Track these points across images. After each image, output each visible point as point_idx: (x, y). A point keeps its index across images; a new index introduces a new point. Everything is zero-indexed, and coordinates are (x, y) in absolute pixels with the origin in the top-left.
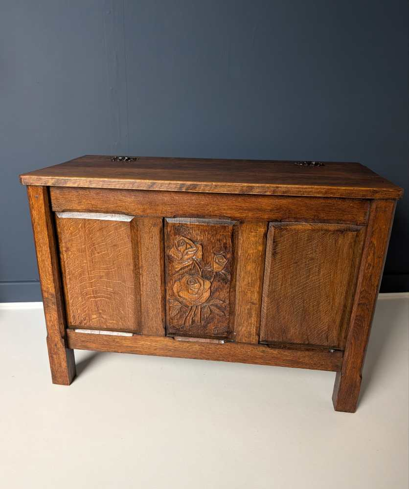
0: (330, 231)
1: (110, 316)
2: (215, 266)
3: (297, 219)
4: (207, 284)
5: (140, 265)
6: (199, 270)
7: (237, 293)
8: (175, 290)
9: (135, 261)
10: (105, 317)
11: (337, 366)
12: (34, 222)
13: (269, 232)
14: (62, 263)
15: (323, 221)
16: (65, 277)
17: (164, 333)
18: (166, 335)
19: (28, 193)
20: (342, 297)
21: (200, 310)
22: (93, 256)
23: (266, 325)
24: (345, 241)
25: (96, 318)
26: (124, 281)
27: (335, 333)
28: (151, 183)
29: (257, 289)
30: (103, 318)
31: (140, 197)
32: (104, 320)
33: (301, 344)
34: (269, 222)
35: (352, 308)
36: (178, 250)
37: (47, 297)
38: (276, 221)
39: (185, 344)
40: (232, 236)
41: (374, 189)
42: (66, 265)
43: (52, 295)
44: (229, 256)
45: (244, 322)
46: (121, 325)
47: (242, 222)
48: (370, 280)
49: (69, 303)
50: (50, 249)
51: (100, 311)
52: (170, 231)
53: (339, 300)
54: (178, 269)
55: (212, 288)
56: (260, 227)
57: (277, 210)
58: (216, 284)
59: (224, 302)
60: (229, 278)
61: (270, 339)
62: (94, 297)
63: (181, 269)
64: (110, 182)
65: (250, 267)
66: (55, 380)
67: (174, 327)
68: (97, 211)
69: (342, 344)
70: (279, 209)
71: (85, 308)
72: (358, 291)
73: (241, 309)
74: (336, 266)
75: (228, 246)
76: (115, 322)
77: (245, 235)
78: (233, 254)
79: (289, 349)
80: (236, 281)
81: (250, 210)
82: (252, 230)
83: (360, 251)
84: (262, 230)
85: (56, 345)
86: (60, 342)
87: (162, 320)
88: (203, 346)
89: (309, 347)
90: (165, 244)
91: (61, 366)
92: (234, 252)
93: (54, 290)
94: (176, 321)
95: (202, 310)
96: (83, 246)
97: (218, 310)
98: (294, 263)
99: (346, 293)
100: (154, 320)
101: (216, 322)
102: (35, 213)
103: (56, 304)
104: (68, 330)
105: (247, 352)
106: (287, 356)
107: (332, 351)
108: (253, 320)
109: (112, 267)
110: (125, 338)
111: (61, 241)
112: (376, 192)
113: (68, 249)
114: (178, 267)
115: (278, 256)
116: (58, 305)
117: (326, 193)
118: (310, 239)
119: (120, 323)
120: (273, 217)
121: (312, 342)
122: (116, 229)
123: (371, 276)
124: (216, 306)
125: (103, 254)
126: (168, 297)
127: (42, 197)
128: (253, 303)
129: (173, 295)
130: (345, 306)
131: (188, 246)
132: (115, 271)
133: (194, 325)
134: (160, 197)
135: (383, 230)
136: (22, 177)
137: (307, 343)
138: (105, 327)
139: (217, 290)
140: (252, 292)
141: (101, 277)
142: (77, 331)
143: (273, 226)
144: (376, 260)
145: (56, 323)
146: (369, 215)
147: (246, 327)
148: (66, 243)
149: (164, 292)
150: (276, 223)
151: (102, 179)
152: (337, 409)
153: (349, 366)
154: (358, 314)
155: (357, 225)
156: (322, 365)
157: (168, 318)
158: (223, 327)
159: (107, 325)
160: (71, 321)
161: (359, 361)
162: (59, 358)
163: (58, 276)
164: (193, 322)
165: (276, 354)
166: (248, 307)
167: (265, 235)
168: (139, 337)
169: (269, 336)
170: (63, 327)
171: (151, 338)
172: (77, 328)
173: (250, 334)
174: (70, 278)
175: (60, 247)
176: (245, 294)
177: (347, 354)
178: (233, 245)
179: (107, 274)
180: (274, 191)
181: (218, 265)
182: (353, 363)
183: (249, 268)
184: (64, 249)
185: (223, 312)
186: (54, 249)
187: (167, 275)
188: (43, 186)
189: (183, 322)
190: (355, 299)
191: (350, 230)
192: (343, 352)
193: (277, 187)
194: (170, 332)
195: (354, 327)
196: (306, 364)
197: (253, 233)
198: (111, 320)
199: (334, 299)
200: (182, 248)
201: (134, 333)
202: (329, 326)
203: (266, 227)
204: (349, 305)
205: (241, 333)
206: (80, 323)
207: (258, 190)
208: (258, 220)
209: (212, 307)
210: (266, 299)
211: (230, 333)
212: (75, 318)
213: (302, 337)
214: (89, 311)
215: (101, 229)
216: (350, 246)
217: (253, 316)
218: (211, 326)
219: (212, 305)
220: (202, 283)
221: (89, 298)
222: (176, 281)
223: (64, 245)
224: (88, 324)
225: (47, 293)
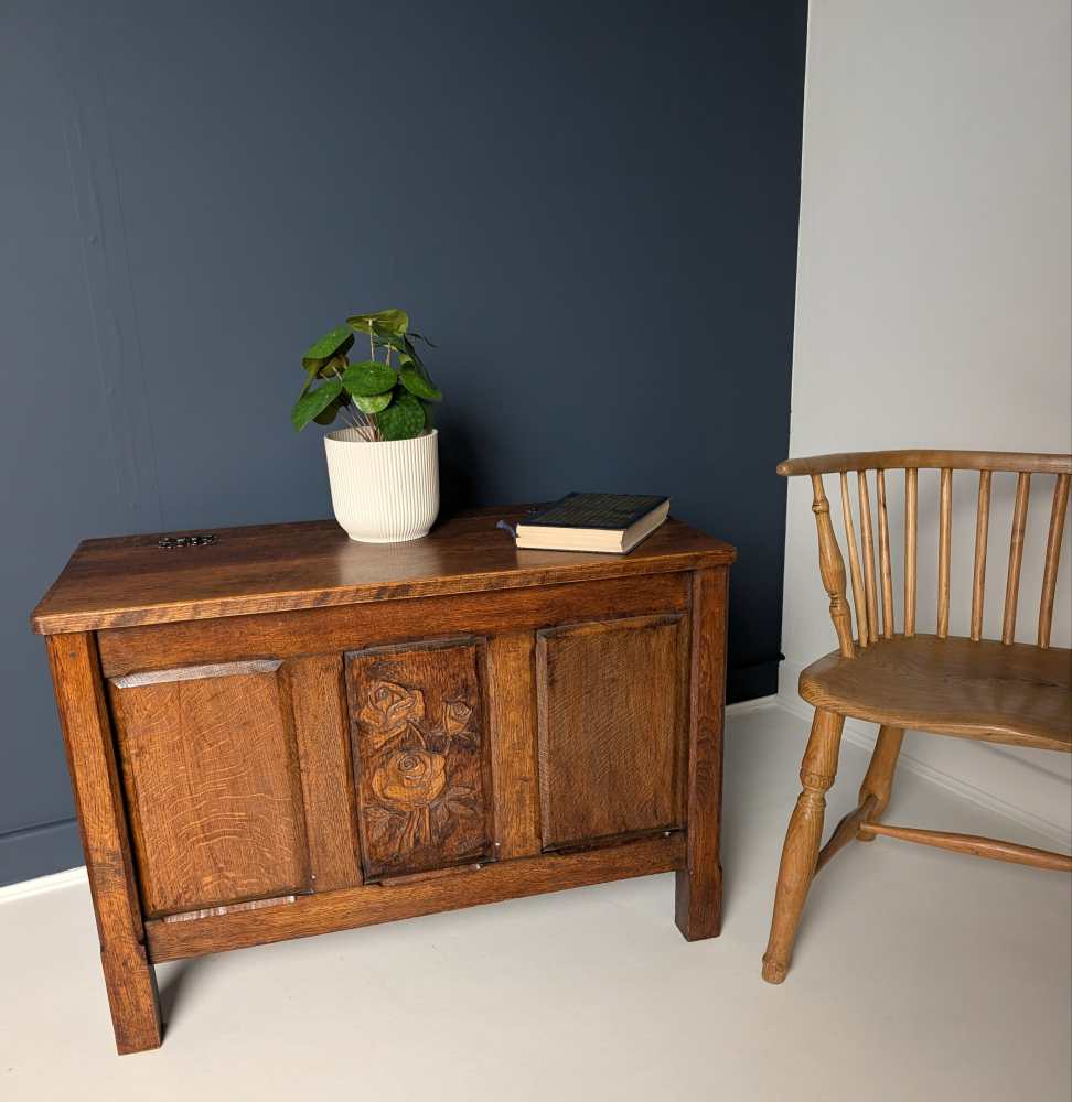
0: (635, 629)
1: (244, 871)
2: (451, 724)
3: (581, 619)
4: (439, 762)
5: (301, 752)
6: (422, 739)
7: (495, 767)
8: (376, 787)
9: (289, 748)
10: (231, 875)
11: (678, 860)
12: (68, 708)
13: (537, 648)
14: (129, 782)
15: (623, 615)
16: (138, 811)
17: (360, 878)
18: (364, 882)
19: (52, 649)
20: (669, 736)
21: (427, 814)
22: (200, 755)
23: (551, 813)
24: (661, 642)
25: (211, 883)
26: (270, 792)
27: (667, 802)
28: (322, 594)
29: (528, 751)
30: (227, 878)
31: (295, 623)
32: (229, 883)
33: (613, 835)
34: (536, 630)
35: (687, 752)
36: (376, 708)
37: (99, 861)
38: (548, 626)
39: (405, 890)
40: (477, 663)
41: (695, 554)
42: (139, 784)
43: (113, 854)
44: (473, 701)
45: (512, 819)
46: (268, 885)
47: (491, 637)
48: (710, 697)
49: (147, 865)
50: (106, 756)
51: (221, 865)
52: (359, 675)
53: (665, 742)
54: (379, 745)
55: (448, 768)
56: (523, 642)
57: (547, 607)
58: (454, 759)
59: (472, 789)
60: (474, 746)
61: (561, 840)
62: (206, 838)
63: (385, 744)
64: (238, 603)
65: (513, 714)
66: (123, 1047)
67: (379, 861)
69: (679, 817)
70: (550, 606)
71: (186, 865)
72: (694, 720)
73: (504, 794)
74: (653, 685)
75: (470, 683)
76: (253, 881)
77: (499, 659)
78: (480, 695)
79: (595, 849)
80: (490, 745)
81: (501, 615)
82: (510, 649)
83: (685, 654)
84: (527, 646)
85: (125, 964)
86: (134, 954)
87: (355, 852)
88: (441, 885)
89: (629, 838)
90: (350, 701)
91: (138, 1009)
92: (482, 693)
93: (117, 843)
94: (382, 848)
95: (433, 814)
96: (177, 738)
97: (462, 808)
98: (587, 693)
99: (675, 728)
100: (339, 858)
101: (461, 832)
102: (69, 689)
103: (123, 873)
104: (149, 925)
105: (523, 874)
106: (593, 862)
107: (667, 834)
108: (529, 812)
109: (242, 769)
110: (279, 909)
111: (126, 735)
112: (697, 558)
113: (141, 750)
114: (378, 740)
115: (559, 686)
116: (127, 872)
117: (625, 570)
118: (606, 649)
119: (268, 881)
120: (542, 619)
121: (632, 827)
122: (247, 690)
123: (710, 691)
124: (459, 800)
125: (223, 745)
126: (362, 805)
127: (85, 654)
128: (525, 780)
129: (373, 797)
130: (676, 751)
131: (396, 697)
132: (248, 775)
133: (418, 848)
134: (335, 616)
135: (716, 616)
136: (39, 619)
137: (623, 830)
138: (233, 896)
139: (456, 769)
140: (522, 760)
141: (219, 793)
142: (174, 919)
143: (545, 637)
144: (713, 664)
145: (123, 913)
146: (692, 595)
147: (516, 829)
148: (137, 738)
149: (352, 796)
150: (548, 630)
151: (219, 601)
152: (690, 937)
153: (700, 853)
154: (700, 759)
155: (675, 613)
156: (654, 864)
157: (365, 846)
158: (473, 840)
159: (236, 892)
160: (155, 900)
161: (714, 840)
162: (133, 991)
164: (417, 841)
165: (575, 864)
166: (518, 788)
167: (533, 653)
168: (308, 900)
169: (558, 833)
170: (138, 918)
171: (335, 895)
172: (171, 915)
173: (524, 838)
174: (148, 811)
175: (123, 749)
176: (510, 765)
177: (692, 833)
178: (479, 685)
179: (233, 785)
180: (543, 579)
181: (454, 721)
182: (705, 845)
183: (512, 716)
184: (133, 751)
185: (471, 808)
186: (112, 756)
187: (357, 761)
188: (88, 632)
189: (397, 847)
190: (691, 735)
191: (665, 622)
192: (685, 831)
193: (547, 572)
194: (376, 871)
195: (697, 783)
196: (628, 870)
197: (512, 654)
198: (245, 878)
199: (657, 742)
200: (383, 705)
201: (297, 895)
202: (655, 791)
203: (533, 639)
204: (682, 747)
205: (508, 842)
206: (176, 902)
207: (516, 581)
208: (518, 630)
209: (451, 805)
210: (545, 767)
211: (488, 845)
212: (162, 893)
213: (615, 822)
214: (195, 870)
215: (215, 696)
216: (670, 650)
217: (528, 802)
218: (452, 842)
219: (451, 800)
220: (428, 761)
221: (193, 843)
222: (375, 769)
223: (132, 742)
224: (193, 900)
225: (102, 852)
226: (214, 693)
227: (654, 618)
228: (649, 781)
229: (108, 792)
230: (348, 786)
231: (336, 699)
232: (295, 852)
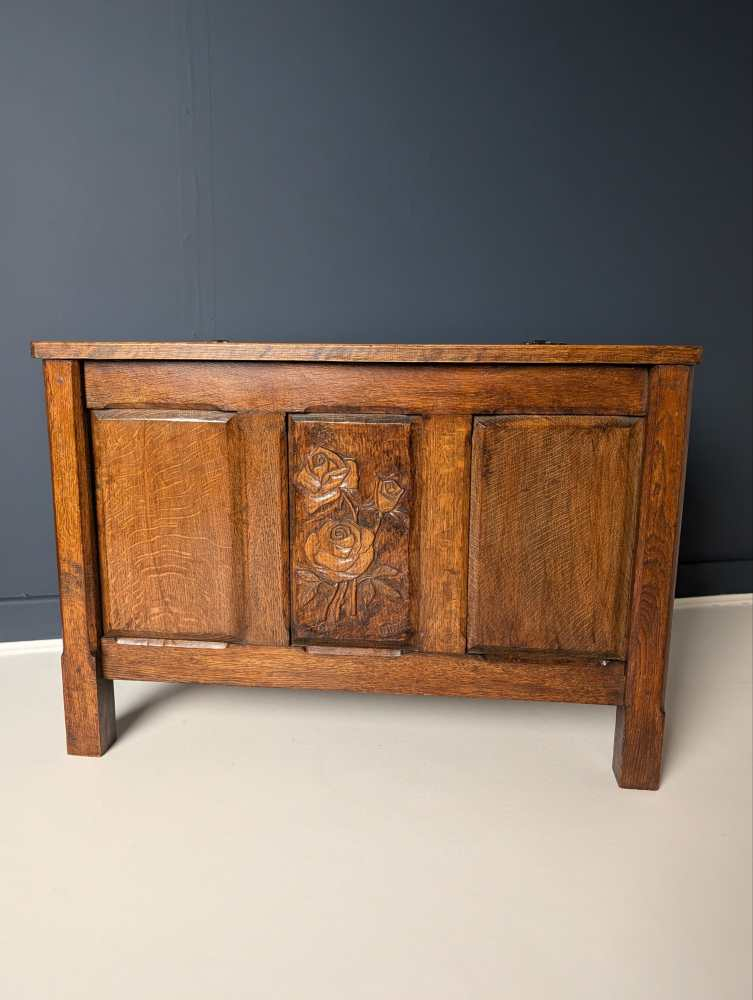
0: (582, 429)
1: (186, 609)
2: (382, 500)
3: (523, 410)
4: (368, 537)
5: (244, 505)
6: (352, 511)
7: (423, 554)
8: (308, 551)
9: (234, 498)
10: (175, 611)
11: (616, 693)
12: (53, 427)
13: (474, 435)
14: (100, 507)
15: (569, 411)
16: (104, 534)
17: (287, 638)
18: (290, 644)
19: (44, 373)
20: (615, 552)
21: (354, 589)
22: (157, 490)
23: (479, 613)
24: (610, 447)
25: (158, 614)
26: (214, 537)
27: (606, 627)
28: (263, 348)
29: (458, 542)
30: (172, 613)
31: (246, 377)
32: (173, 618)
33: (544, 652)
34: (474, 416)
35: (633, 575)
36: (312, 471)
37: (67, 571)
38: (486, 413)
39: (327, 660)
40: (411, 442)
41: (653, 347)
42: (106, 511)
43: (77, 566)
44: (405, 481)
45: (437, 610)
46: (205, 628)
47: (426, 417)
48: (662, 514)
50: (78, 476)
51: (167, 599)
52: (299, 439)
53: (609, 559)
54: (314, 510)
55: (377, 545)
56: (460, 426)
57: (487, 392)
58: (383, 537)
59: (399, 571)
60: (404, 527)
61: (487, 643)
62: (158, 571)
63: (318, 510)
64: (192, 348)
65: (444, 500)
66: (73, 748)
67: (306, 626)
68: (167, 406)
69: (621, 648)
70: (490, 391)
71: (138, 593)
72: (642, 538)
73: (431, 584)
74: (598, 493)
75: (403, 463)
76: (193, 620)
77: (433, 441)
78: (413, 477)
79: (524, 661)
80: (419, 530)
81: (438, 394)
82: (445, 431)
83: (638, 465)
84: (462, 430)
85: (79, 670)
86: (86, 664)
87: (284, 612)
88: (362, 663)
89: (560, 656)
90: (290, 463)
91: (86, 715)
92: (414, 474)
93: (81, 556)
94: (310, 614)
95: (359, 590)
96: (140, 472)
97: (388, 588)
98: (523, 490)
99: (621, 545)
100: (269, 616)
101: (386, 613)
102: (54, 410)
103: (83, 586)
104: (104, 641)
105: (444, 672)
106: (520, 676)
107: (605, 663)
108: (454, 605)
109: (191, 511)
110: (213, 653)
111: (100, 463)
112: (654, 352)
113: (111, 480)
114: (313, 505)
115: (493, 479)
116: (87, 586)
117: (569, 356)
118: (548, 444)
119: (206, 623)
120: (482, 406)
121: (567, 646)
122: (201, 437)
123: (662, 506)
124: (385, 580)
125: (176, 485)
126: (295, 566)
127: (69, 381)
128: (452, 572)
129: (305, 561)
130: (621, 572)
131: (332, 465)
132: (196, 518)
133: (343, 620)
134: (280, 376)
135: (675, 421)
136: (35, 344)
137: (556, 648)
138: (175, 632)
139: (385, 548)
140: (450, 550)
141: (170, 531)
142: (120, 642)
143: (482, 423)
144: (668, 476)
145: (81, 623)
146: (649, 397)
147: (441, 622)
148: (108, 467)
149: (286, 556)
150: (488, 418)
151: (177, 344)
152: (623, 785)
153: (639, 690)
154: (646, 582)
155: (629, 416)
156: (588, 692)
157: (295, 607)
158: (398, 621)
159: (178, 628)
160: (112, 621)
161: (657, 679)
162: (84, 697)
163: (91, 529)
164: (342, 614)
165: (501, 674)
166: (444, 579)
167: (469, 439)
168: (239, 649)
169: (485, 637)
170: (94, 632)
171: (263, 650)
172: (121, 636)
173: (449, 633)
174: (112, 535)
175: (98, 476)
176: (437, 553)
177: (632, 665)
178: (412, 461)
179: (183, 524)
180: (479, 357)
181: (386, 500)
182: (646, 682)
183: (442, 502)
184: (105, 479)
185: (398, 591)
186: (85, 478)
187: (292, 521)
188: (73, 360)
189: (324, 615)
190: (638, 554)
191: (617, 425)
192: (625, 663)
193: (485, 349)
194: (299, 636)
195: (642, 609)
196: (559, 692)
197: (447, 438)
198: (187, 616)
199: (599, 558)
200: (320, 470)
201: (229, 643)
202: (595, 612)
203: (469, 425)
204: (628, 569)
205: (432, 634)
206: (128, 625)
207: (451, 356)
208: (455, 413)
209: (378, 583)
210: (475, 563)
211: (411, 633)
212: (118, 614)
213: (547, 637)
214: (146, 599)
215: (173, 439)
216: (621, 455)
217: (454, 596)
218: (376, 622)
219: (377, 578)
220: (357, 533)
221: (146, 573)
222: (309, 534)
223: (104, 470)
224: (142, 626)
225: (69, 563)
226: (173, 436)
227: (605, 419)
228: (587, 598)
229: (77, 509)
230: (282, 545)
231: (277, 458)
232: (231, 601)
